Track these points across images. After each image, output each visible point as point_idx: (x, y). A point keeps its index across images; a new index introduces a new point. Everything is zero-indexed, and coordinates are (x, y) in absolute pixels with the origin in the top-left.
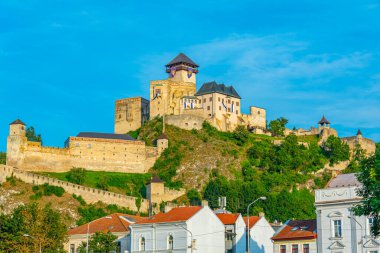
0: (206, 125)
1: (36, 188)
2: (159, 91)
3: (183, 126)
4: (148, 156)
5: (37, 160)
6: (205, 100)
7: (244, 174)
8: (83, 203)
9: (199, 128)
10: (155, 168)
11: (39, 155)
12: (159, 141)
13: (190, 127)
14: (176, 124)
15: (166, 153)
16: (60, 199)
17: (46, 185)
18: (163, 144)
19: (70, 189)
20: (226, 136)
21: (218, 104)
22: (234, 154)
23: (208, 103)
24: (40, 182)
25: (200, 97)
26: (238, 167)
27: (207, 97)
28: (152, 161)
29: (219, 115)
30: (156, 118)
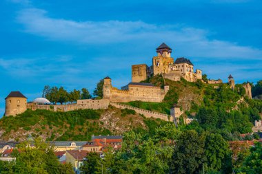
0: (182, 79)
1: (122, 111)
2: (158, 62)
3: (173, 80)
4: (162, 94)
5: (116, 96)
6: (179, 67)
7: (205, 103)
8: (145, 118)
9: (179, 80)
10: (165, 99)
11: (117, 94)
12: (165, 87)
13: (176, 80)
14: (169, 78)
15: (169, 92)
16: (135, 116)
17: (126, 109)
18: (167, 88)
19: (138, 111)
20: (192, 84)
21: (186, 68)
22: (198, 93)
23: (180, 69)
24: (123, 107)
25: (177, 65)
26: (202, 99)
27: (181, 65)
28: (163, 96)
29: (187, 73)
30: (158, 75)
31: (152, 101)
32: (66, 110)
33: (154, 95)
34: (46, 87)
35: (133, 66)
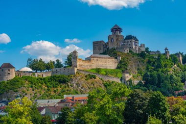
0: (130, 51)
1: (86, 76)
2: (112, 39)
3: (123, 52)
4: (115, 63)
5: (82, 65)
6: (128, 42)
8: (103, 81)
9: (128, 52)
10: (118, 67)
11: (82, 63)
12: (118, 58)
13: (126, 52)
16: (96, 80)
17: (89, 75)
20: (138, 55)
21: (133, 43)
22: (143, 61)
23: (129, 44)
24: (87, 74)
25: (126, 41)
26: (145, 67)
28: (117, 64)
29: (134, 47)
30: (112, 49)
31: (109, 68)
32: (44, 76)
33: (110, 64)
34: (29, 60)
35: (93, 42)
